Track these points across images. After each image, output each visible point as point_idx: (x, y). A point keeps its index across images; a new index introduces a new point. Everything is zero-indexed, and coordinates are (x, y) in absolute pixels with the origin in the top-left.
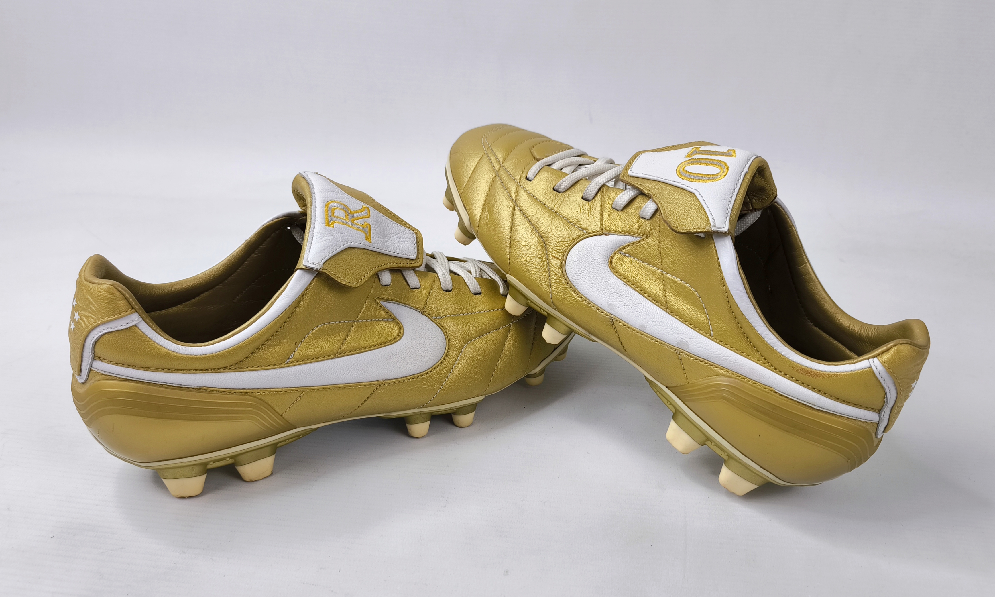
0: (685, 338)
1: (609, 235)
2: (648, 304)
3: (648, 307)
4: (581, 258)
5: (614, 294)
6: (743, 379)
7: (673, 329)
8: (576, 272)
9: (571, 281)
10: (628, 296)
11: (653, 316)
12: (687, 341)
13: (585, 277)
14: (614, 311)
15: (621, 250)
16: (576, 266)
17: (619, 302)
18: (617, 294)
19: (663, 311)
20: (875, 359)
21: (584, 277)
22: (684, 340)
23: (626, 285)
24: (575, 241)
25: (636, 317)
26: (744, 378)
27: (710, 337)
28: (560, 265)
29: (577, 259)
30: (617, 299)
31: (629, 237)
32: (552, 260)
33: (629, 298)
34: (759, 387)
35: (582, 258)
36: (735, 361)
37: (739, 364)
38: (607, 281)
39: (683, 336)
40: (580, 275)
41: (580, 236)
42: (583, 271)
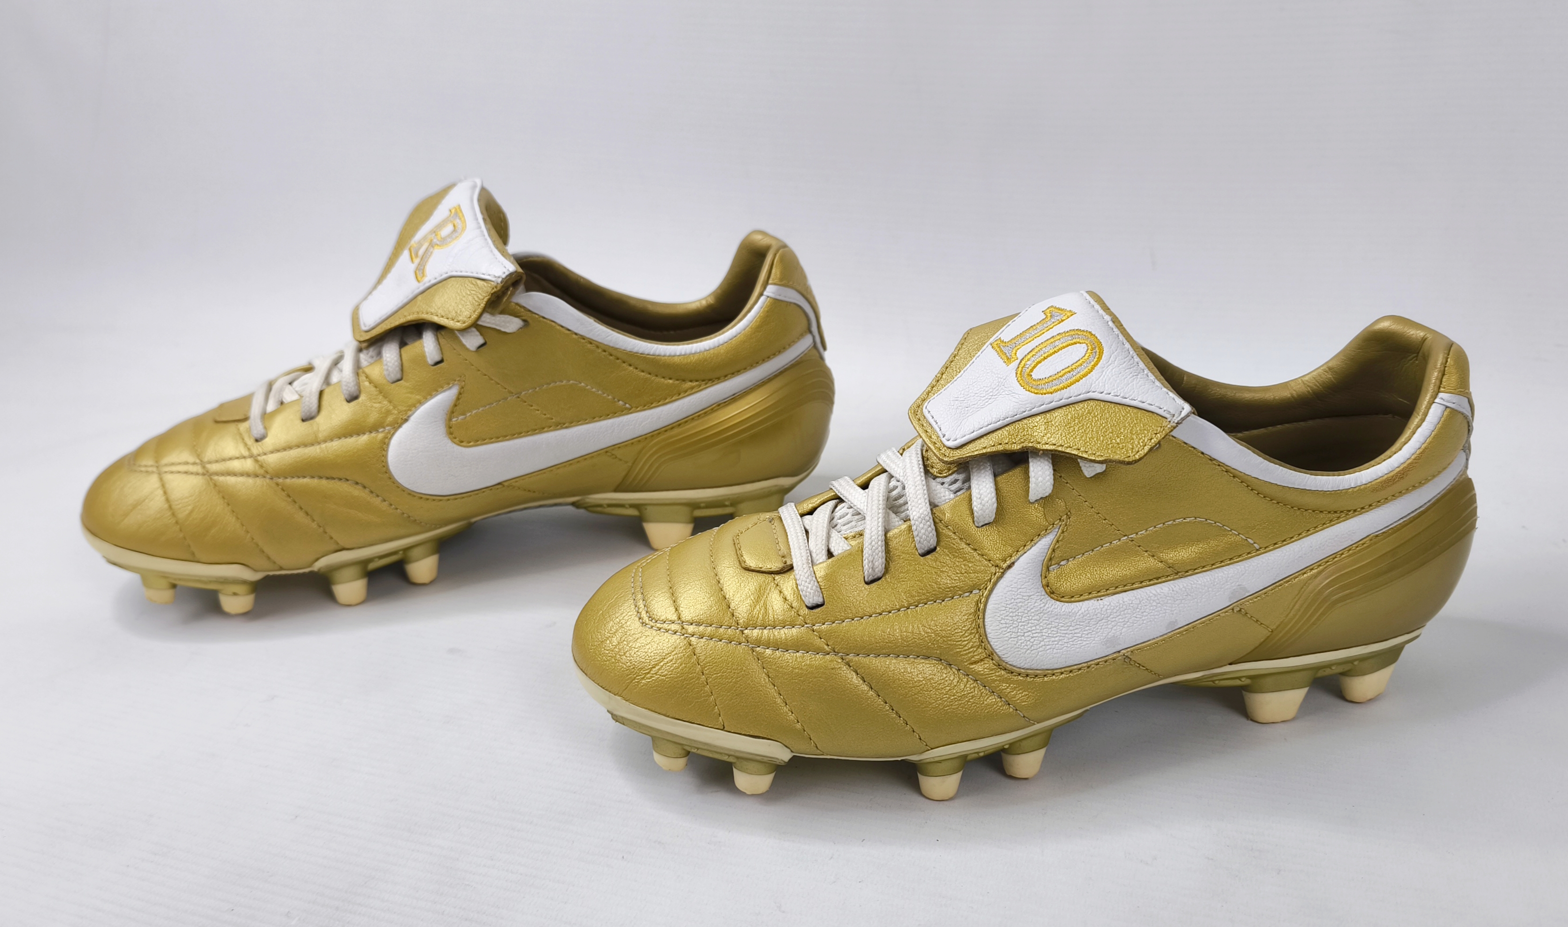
0: (1233, 585)
1: (1013, 563)
2: (1151, 592)
3: (1154, 595)
4: (1011, 627)
5: (1098, 625)
6: (1334, 559)
7: (1210, 589)
8: (1025, 650)
9: (1029, 667)
10: (1117, 608)
11: (1172, 598)
12: (1239, 585)
13: (1042, 643)
14: (1120, 644)
15: (1049, 563)
16: (1017, 642)
17: (1115, 628)
18: (1104, 621)
19: (1176, 581)
20: (1441, 395)
21: (1040, 645)
22: (1234, 588)
23: (1099, 599)
24: (979, 612)
25: (1153, 622)
26: (1334, 556)
27: (1258, 552)
28: (994, 664)
29: (1008, 634)
30: (1110, 626)
31: (1044, 540)
32: (978, 668)
33: (1122, 609)
34: (1358, 549)
35: (1014, 626)
36: (1311, 549)
37: (1318, 547)
38: (1073, 618)
39: (1229, 583)
40: (1032, 648)
41: (977, 603)
42: (1032, 640)
